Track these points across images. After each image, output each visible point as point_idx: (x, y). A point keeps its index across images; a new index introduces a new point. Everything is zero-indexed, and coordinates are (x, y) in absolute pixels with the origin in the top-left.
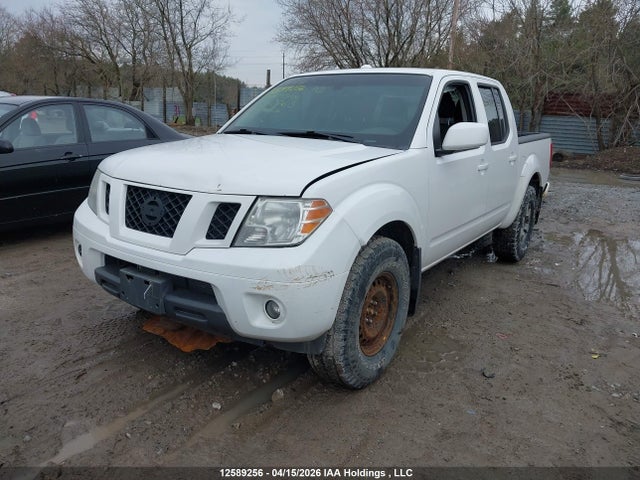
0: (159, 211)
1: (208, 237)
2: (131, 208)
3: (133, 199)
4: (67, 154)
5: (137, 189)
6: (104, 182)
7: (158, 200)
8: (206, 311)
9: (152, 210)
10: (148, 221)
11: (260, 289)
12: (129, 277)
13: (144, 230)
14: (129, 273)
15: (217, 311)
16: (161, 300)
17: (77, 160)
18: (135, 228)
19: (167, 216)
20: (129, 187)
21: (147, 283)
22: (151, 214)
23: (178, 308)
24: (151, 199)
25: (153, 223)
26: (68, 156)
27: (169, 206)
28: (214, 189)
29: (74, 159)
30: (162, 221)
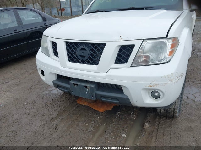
0: (87, 53)
1: (116, 63)
2: (70, 53)
3: (71, 48)
4: (15, 30)
5: (71, 43)
6: (50, 41)
7: (85, 47)
8: (119, 97)
9: (83, 53)
10: (81, 58)
11: (151, 86)
12: (75, 84)
13: (80, 63)
14: (75, 83)
15: (125, 97)
16: (94, 94)
17: (19, 33)
18: (75, 62)
19: (92, 55)
20: (67, 42)
21: (86, 87)
22: (83, 54)
23: (103, 96)
24: (81, 47)
25: (84, 59)
26: (16, 31)
27: (92, 50)
28: (118, 39)
29: (18, 32)
30: (89, 57)
